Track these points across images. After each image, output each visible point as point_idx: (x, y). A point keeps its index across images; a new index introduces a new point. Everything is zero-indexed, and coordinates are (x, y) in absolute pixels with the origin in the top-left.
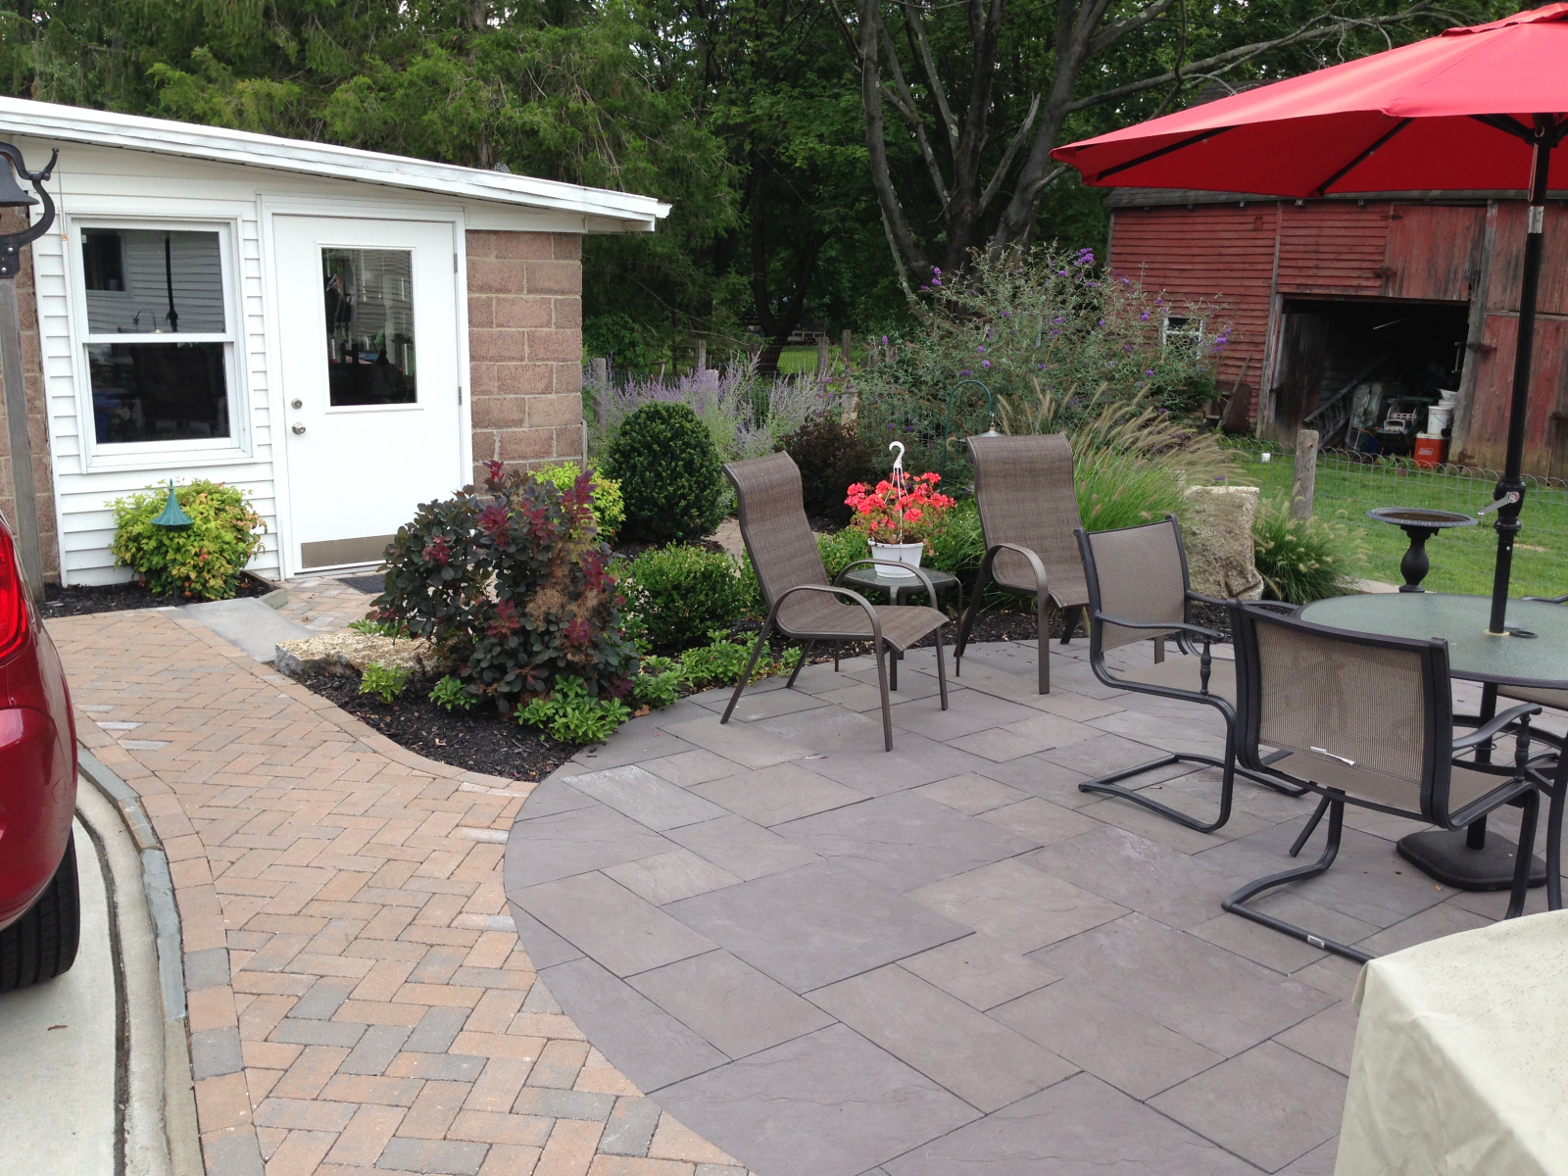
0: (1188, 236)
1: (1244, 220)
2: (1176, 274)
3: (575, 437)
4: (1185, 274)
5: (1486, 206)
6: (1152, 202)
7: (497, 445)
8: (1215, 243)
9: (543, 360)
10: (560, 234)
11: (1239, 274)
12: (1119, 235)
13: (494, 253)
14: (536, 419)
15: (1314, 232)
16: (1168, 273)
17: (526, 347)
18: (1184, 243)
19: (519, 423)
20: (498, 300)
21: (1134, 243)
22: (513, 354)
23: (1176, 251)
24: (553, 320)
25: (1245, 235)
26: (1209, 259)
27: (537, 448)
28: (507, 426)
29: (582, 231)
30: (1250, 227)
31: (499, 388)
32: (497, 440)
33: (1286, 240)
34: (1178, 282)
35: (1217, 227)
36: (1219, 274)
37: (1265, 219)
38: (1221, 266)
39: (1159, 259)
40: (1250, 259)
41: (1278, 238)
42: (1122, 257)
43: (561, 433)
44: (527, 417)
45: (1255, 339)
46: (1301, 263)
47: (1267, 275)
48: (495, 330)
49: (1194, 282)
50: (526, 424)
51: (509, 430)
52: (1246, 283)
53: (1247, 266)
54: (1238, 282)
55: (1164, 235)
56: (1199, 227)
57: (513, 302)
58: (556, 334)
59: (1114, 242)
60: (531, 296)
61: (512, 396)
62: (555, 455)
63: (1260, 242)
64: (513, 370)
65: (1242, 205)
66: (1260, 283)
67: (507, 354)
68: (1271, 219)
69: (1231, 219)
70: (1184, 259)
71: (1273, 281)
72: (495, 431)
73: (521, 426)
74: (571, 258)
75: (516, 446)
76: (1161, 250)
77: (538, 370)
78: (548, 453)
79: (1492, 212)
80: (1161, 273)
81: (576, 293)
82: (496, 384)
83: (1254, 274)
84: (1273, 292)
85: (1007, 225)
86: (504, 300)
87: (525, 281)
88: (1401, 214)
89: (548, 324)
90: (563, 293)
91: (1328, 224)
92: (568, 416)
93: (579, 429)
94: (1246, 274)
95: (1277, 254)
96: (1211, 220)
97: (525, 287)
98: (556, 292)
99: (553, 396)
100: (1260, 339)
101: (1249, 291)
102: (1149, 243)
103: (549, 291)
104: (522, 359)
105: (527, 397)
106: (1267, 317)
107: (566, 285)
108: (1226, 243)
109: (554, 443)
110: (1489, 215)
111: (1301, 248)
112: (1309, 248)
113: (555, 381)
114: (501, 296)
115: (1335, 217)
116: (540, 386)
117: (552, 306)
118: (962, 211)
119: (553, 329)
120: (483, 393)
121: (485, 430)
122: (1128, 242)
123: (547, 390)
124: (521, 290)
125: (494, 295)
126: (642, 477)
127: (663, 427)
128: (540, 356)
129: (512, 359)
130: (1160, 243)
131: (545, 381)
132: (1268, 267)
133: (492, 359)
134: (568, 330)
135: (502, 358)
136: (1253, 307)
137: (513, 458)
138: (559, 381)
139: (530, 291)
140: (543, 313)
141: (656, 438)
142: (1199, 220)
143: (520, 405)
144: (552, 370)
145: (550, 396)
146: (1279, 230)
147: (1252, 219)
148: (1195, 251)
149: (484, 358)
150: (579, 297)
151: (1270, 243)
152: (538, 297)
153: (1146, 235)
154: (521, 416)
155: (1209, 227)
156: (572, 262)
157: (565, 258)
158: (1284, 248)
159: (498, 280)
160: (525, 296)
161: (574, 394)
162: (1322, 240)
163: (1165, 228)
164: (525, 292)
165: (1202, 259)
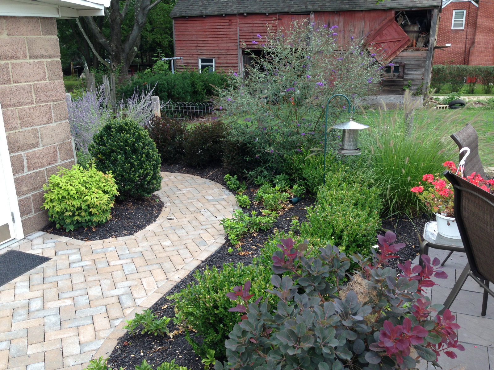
0: (204, 28)
1: (225, 21)
2: (201, 42)
3: (69, 148)
4: (205, 42)
5: (310, 14)
6: (189, 15)
7: (25, 162)
8: (215, 30)
9: (44, 102)
10: (44, 18)
11: (225, 42)
12: (177, 28)
13: (6, 32)
14: (46, 140)
15: (251, 25)
16: (198, 42)
17: (33, 95)
18: (203, 30)
19: (36, 145)
20: (12, 64)
21: (184, 31)
22: (26, 100)
23: (200, 33)
24: (47, 76)
25: (226, 27)
26: (213, 36)
27: (49, 159)
28: (29, 148)
29: (57, 16)
30: (227, 24)
31: (21, 124)
32: (24, 158)
33: (241, 29)
34: (203, 45)
35: (215, 24)
36: (218, 42)
37: (233, 21)
38: (218, 39)
39: (194, 36)
40: (229, 36)
41: (238, 28)
42: (179, 36)
43: (61, 146)
44: (40, 140)
45: (234, 65)
46: (247, 37)
47: (236, 41)
48: (13, 85)
49: (208, 45)
50: (41, 145)
51: (31, 150)
52: (228, 45)
53: (228, 39)
54: (225, 45)
55: (195, 28)
56: (208, 24)
57: (22, 65)
58: (50, 84)
59: (175, 30)
60: (32, 61)
61: (30, 128)
62: (59, 161)
63: (232, 30)
64: (28, 110)
65: (224, 15)
66: (233, 44)
67: (23, 101)
68: (235, 21)
69: (220, 21)
70: (204, 36)
71: (238, 44)
72: (22, 153)
73: (38, 147)
74: (52, 34)
75: (36, 160)
76: (195, 33)
77: (43, 109)
78: (55, 160)
79: (312, 16)
80: (195, 42)
81: (57, 57)
82: (19, 122)
83: (230, 41)
84: (239, 47)
85: (138, 24)
86: (16, 64)
87: (27, 50)
88: (281, 18)
89: (44, 78)
90: (50, 57)
91: (256, 22)
92: (63, 135)
93: (70, 142)
94: (228, 41)
95: (238, 34)
96: (212, 21)
97: (28, 54)
98: (46, 57)
99: (53, 124)
100: (236, 65)
101: (230, 48)
102: (190, 31)
103: (42, 56)
104: (32, 103)
105: (38, 127)
106: (237, 57)
107: (51, 52)
108: (219, 30)
109: (58, 153)
110: (311, 17)
111: (247, 31)
112: (250, 31)
113: (53, 114)
114: (14, 61)
115: (258, 20)
116: (45, 119)
117: (45, 66)
118: (116, 18)
119: (47, 81)
120: (12, 129)
121: (17, 154)
122: (181, 30)
123: (49, 121)
124: (25, 57)
125: (9, 62)
126: (122, 167)
127: (129, 135)
128: (43, 100)
129: (26, 104)
130: (193, 30)
131: (47, 116)
132: (235, 38)
133: (14, 105)
134: (56, 81)
135: (20, 104)
136: (232, 53)
137: (36, 168)
138: (56, 114)
139: (31, 58)
140: (41, 72)
141: (126, 142)
142: (208, 22)
143: (35, 133)
144: (50, 108)
145: (51, 125)
146: (238, 25)
147: (228, 21)
148: (208, 33)
149: (8, 106)
150: (59, 60)
151: (235, 30)
152: (36, 60)
153: (188, 28)
154: (37, 140)
155: (212, 24)
156: (52, 37)
157: (49, 34)
158: (241, 31)
159: (11, 51)
160: (28, 60)
161: (65, 121)
162: (254, 28)
163: (195, 25)
164: (28, 58)
165: (210, 36)
